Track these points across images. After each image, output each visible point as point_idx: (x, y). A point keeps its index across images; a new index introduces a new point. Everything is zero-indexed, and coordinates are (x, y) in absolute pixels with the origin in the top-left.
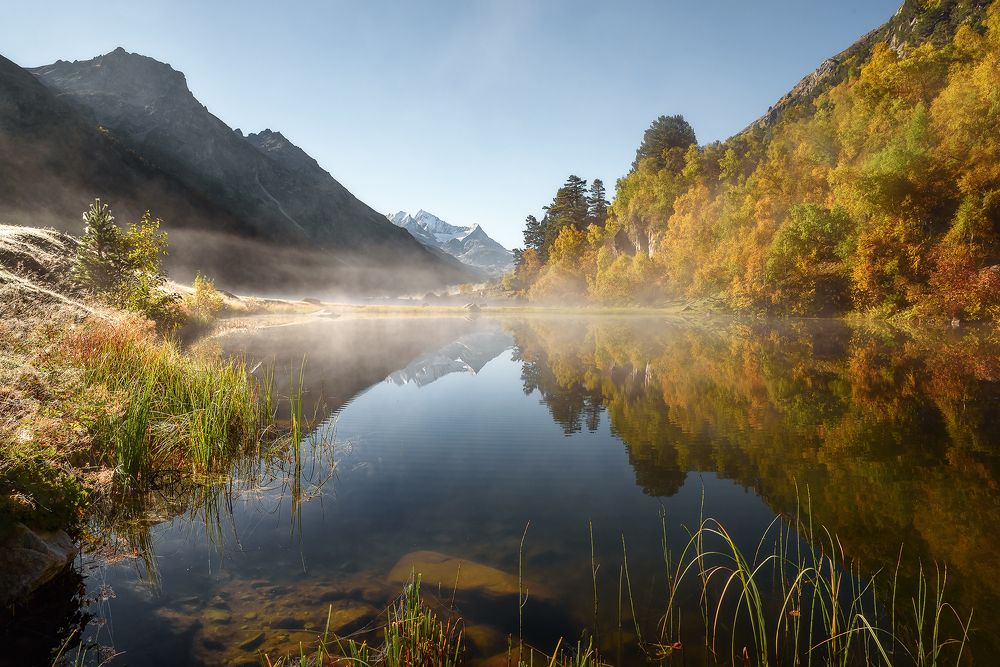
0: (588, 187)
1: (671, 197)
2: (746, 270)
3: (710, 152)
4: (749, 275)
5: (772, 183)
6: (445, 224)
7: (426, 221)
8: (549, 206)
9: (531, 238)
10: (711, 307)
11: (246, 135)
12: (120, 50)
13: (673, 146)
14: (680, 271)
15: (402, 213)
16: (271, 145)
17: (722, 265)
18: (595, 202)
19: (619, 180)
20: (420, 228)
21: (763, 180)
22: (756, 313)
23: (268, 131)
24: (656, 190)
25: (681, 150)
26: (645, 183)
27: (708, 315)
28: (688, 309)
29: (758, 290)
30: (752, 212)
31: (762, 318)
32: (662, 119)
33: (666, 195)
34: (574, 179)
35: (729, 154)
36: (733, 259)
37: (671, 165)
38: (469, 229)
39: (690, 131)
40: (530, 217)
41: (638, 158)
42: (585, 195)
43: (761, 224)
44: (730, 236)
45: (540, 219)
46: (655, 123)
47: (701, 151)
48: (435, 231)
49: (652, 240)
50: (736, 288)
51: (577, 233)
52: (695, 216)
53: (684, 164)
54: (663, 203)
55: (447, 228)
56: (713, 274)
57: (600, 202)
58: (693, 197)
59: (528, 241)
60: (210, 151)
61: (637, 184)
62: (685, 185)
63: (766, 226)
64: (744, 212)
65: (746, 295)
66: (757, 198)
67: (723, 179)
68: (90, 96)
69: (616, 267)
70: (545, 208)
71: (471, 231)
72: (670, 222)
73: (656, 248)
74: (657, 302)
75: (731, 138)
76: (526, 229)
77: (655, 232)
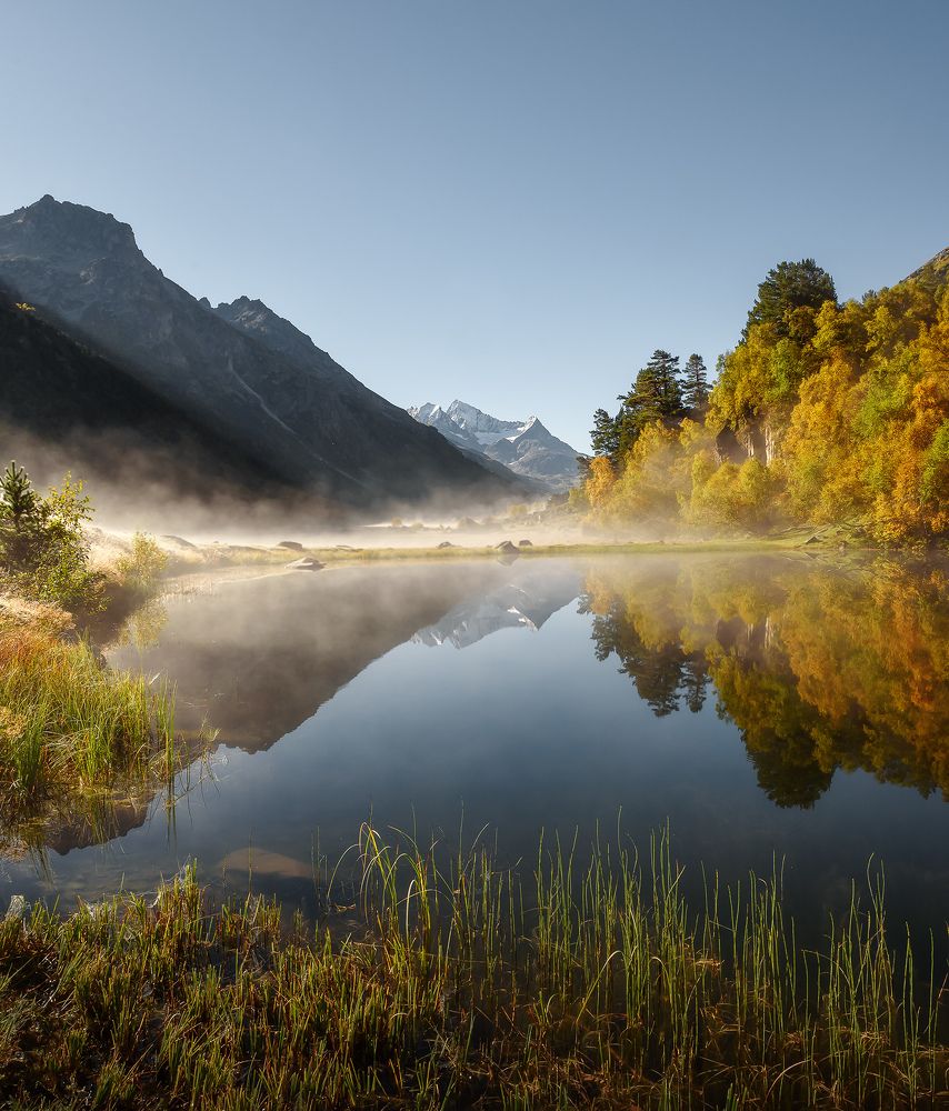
0: (682, 366)
1: (795, 378)
2: (894, 485)
3: (852, 311)
4: (897, 493)
5: (940, 355)
6: (490, 419)
7: (463, 415)
8: (626, 395)
9: (601, 440)
10: (847, 537)
11: (214, 305)
12: (48, 198)
13: (800, 305)
14: (805, 485)
15: (429, 406)
16: (249, 319)
17: (862, 477)
18: (691, 386)
19: (721, 357)
20: (455, 426)
21: (926, 351)
22: (911, 545)
23: (244, 298)
24: (773, 369)
25: (810, 310)
26: (760, 360)
27: (841, 548)
28: (814, 540)
29: (912, 512)
30: (910, 399)
31: (917, 552)
32: (783, 266)
33: (789, 376)
34: (662, 355)
35: (881, 313)
36: (877, 469)
37: (797, 331)
38: (523, 425)
39: (827, 280)
40: (600, 412)
41: (749, 324)
42: (678, 377)
43: (920, 415)
44: (878, 435)
45: (613, 414)
46: (772, 273)
47: (839, 310)
48: (476, 429)
49: (770, 440)
50: (881, 509)
51: (665, 432)
52: (829, 405)
53: (814, 330)
54: (784, 387)
55: (493, 425)
56: (847, 490)
57: (698, 386)
58: (827, 378)
59: (598, 445)
60: (168, 331)
61: (747, 361)
62: (815, 362)
63: (927, 418)
64: (897, 400)
65: (896, 521)
66: (916, 378)
67: (873, 350)
68: (11, 263)
69: (716, 482)
70: (621, 397)
71: (527, 427)
72: (794, 414)
73: (776, 452)
74: (775, 530)
75: (886, 289)
76: (594, 428)
77: (774, 429)
